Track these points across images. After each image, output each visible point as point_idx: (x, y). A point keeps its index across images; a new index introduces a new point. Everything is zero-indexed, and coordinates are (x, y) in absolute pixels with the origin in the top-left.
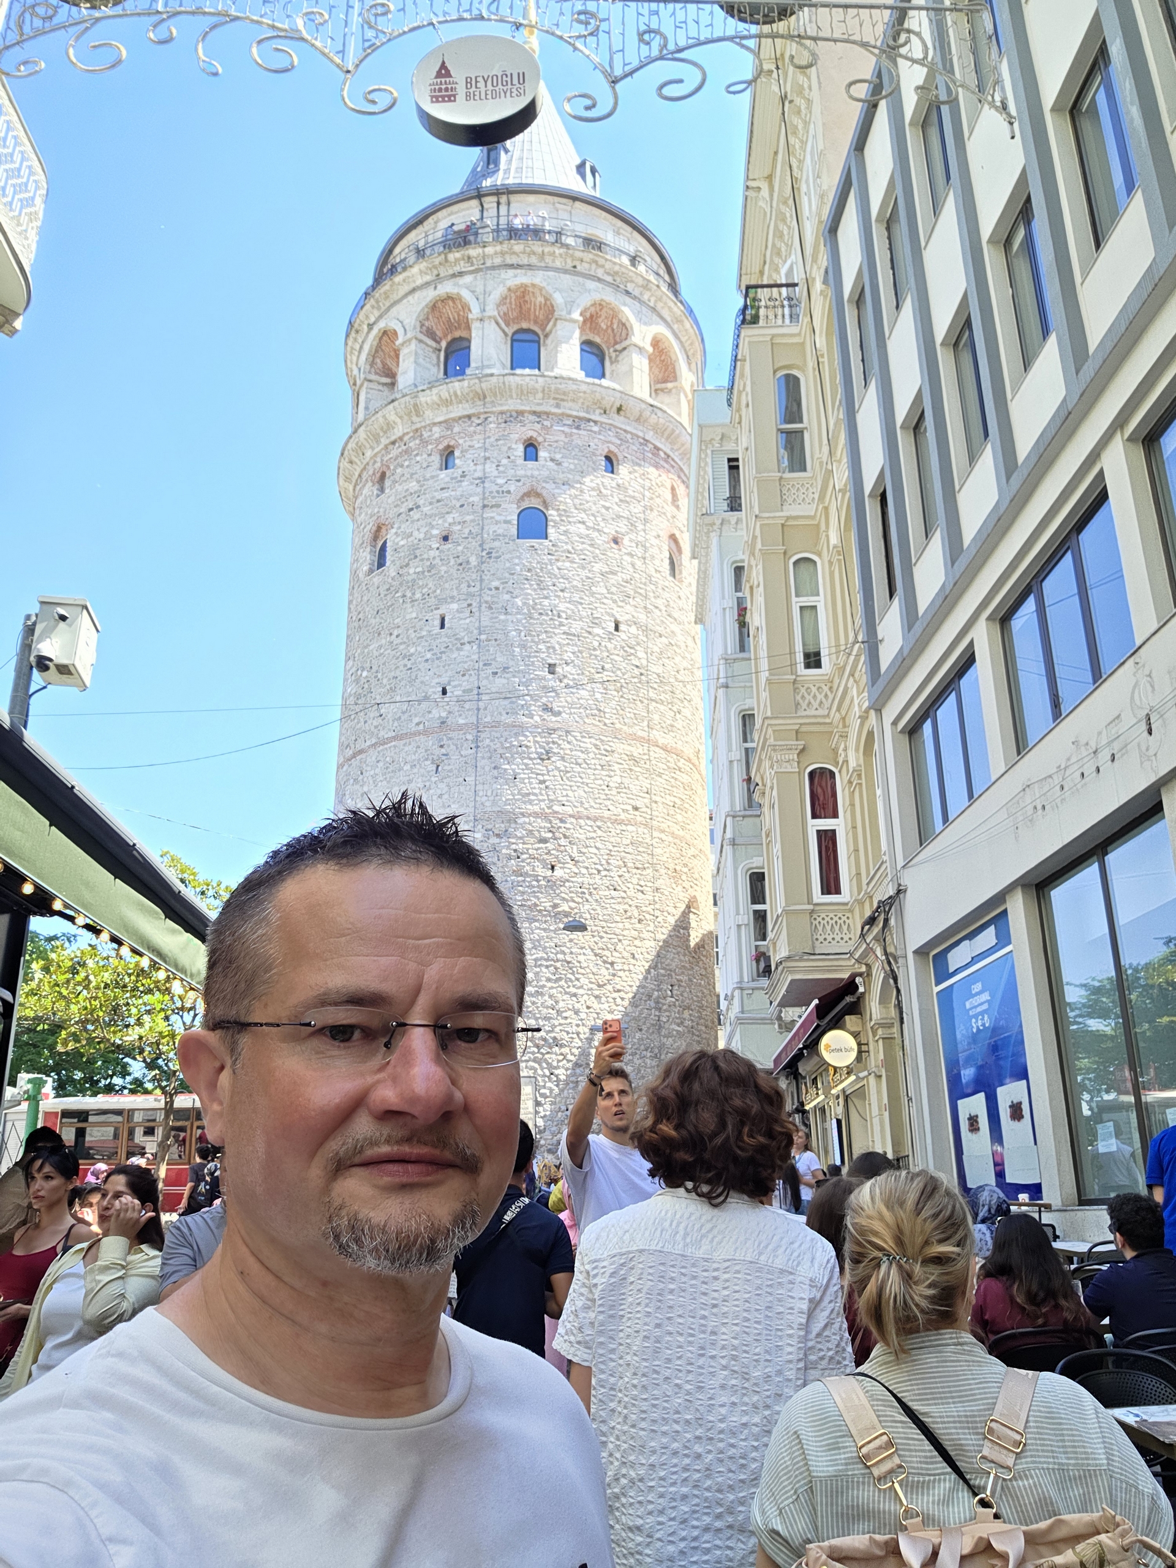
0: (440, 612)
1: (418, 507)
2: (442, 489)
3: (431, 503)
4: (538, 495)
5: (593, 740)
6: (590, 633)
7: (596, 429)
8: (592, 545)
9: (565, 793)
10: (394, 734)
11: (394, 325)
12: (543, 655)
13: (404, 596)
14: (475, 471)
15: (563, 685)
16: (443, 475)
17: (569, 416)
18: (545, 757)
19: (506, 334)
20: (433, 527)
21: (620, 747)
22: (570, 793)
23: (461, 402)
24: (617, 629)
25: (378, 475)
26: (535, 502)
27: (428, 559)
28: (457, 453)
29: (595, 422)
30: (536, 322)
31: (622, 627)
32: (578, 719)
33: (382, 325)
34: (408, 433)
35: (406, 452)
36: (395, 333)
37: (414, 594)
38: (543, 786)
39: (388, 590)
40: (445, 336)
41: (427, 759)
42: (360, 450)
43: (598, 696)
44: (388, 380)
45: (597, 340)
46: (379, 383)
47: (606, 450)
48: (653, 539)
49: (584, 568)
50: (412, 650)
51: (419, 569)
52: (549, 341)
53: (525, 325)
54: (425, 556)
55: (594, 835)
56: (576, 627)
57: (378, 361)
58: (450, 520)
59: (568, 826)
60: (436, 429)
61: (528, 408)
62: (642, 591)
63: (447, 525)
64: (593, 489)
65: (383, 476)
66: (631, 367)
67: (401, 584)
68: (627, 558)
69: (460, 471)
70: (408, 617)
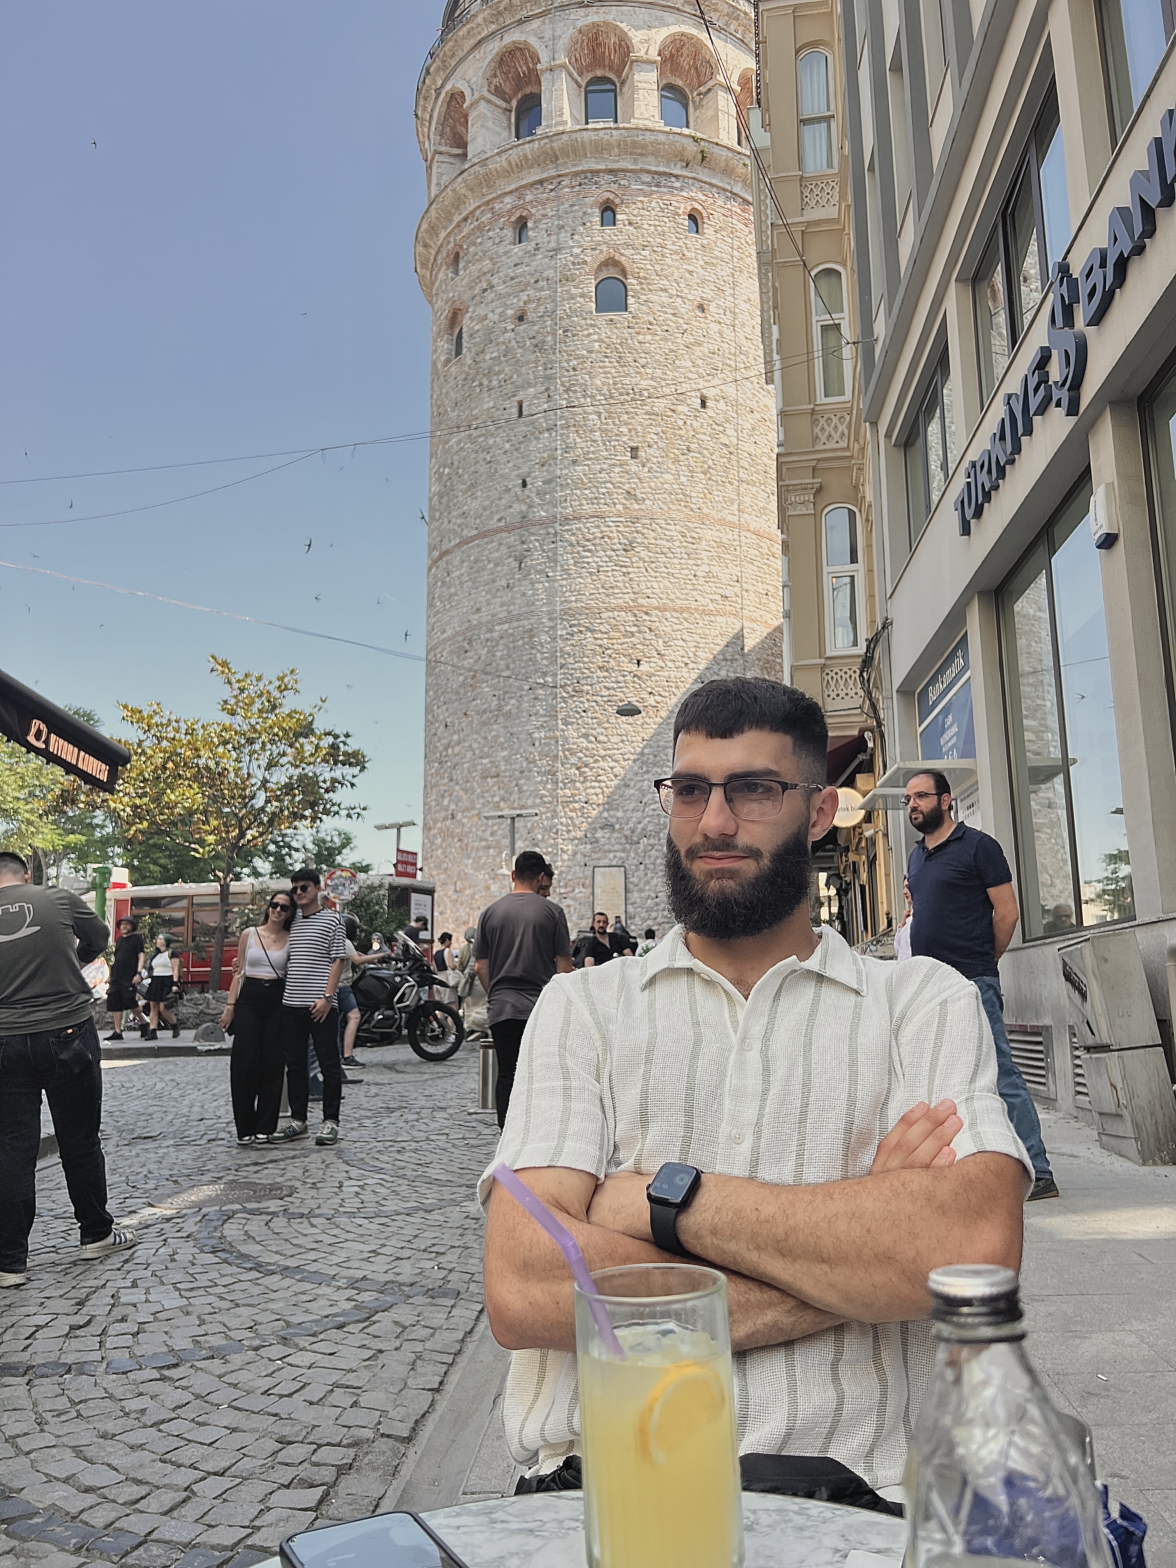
0: (518, 398)
1: (492, 287)
2: (515, 265)
3: (504, 282)
4: (616, 263)
5: (678, 527)
6: (674, 411)
7: (677, 185)
8: (674, 314)
9: (649, 585)
10: (476, 532)
11: (462, 86)
12: (625, 439)
13: (481, 384)
14: (549, 242)
15: (646, 469)
16: (517, 249)
17: (648, 172)
18: (628, 548)
19: (579, 86)
20: (506, 306)
21: (709, 534)
22: (655, 585)
23: (532, 167)
24: (703, 404)
25: (452, 256)
26: (612, 272)
27: (504, 343)
28: (530, 224)
29: (676, 176)
30: (611, 68)
31: (709, 404)
32: (662, 506)
33: (448, 87)
34: (479, 207)
35: (478, 228)
36: (462, 95)
37: (490, 381)
38: (627, 579)
39: (465, 379)
40: (515, 94)
41: (510, 557)
42: (433, 230)
43: (683, 479)
44: (460, 151)
45: (680, 83)
46: (451, 155)
47: (689, 208)
48: (742, 303)
49: (666, 340)
50: (491, 442)
51: (495, 354)
52: (625, 89)
53: (599, 73)
54: (501, 339)
55: (681, 627)
56: (660, 405)
57: (448, 130)
58: (525, 298)
59: (654, 619)
60: (508, 200)
61: (603, 167)
62: (733, 364)
63: (521, 304)
64: (676, 253)
65: (457, 255)
66: (717, 110)
67: (477, 373)
68: (715, 327)
69: (533, 244)
70: (486, 406)
